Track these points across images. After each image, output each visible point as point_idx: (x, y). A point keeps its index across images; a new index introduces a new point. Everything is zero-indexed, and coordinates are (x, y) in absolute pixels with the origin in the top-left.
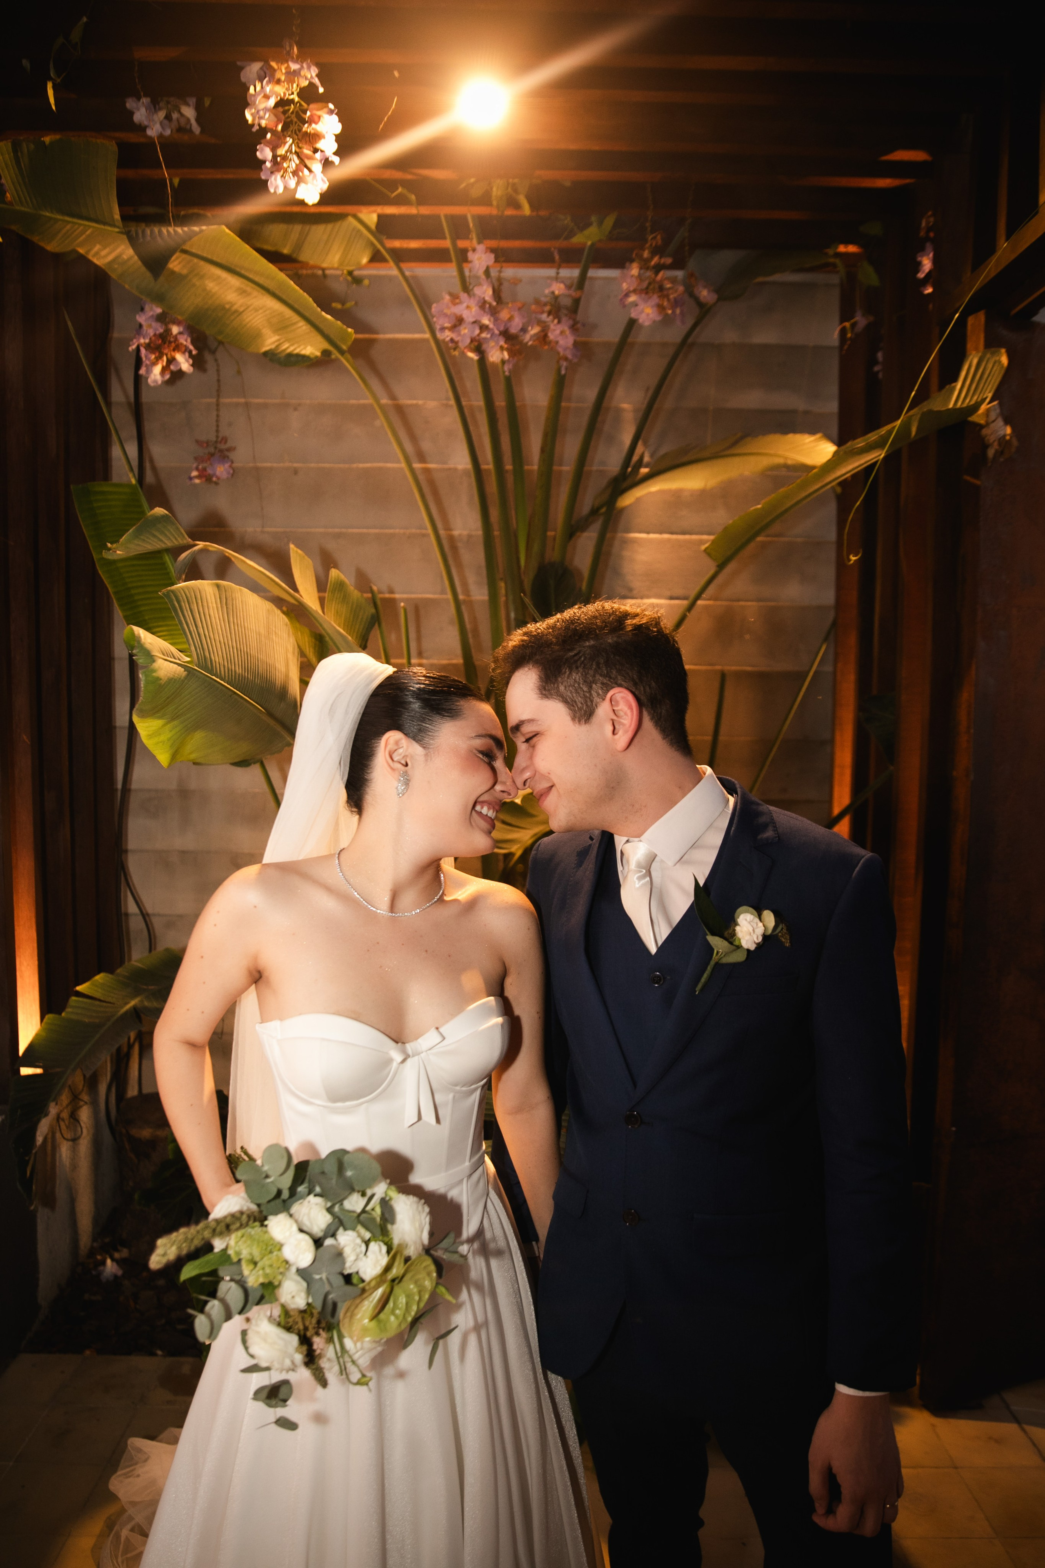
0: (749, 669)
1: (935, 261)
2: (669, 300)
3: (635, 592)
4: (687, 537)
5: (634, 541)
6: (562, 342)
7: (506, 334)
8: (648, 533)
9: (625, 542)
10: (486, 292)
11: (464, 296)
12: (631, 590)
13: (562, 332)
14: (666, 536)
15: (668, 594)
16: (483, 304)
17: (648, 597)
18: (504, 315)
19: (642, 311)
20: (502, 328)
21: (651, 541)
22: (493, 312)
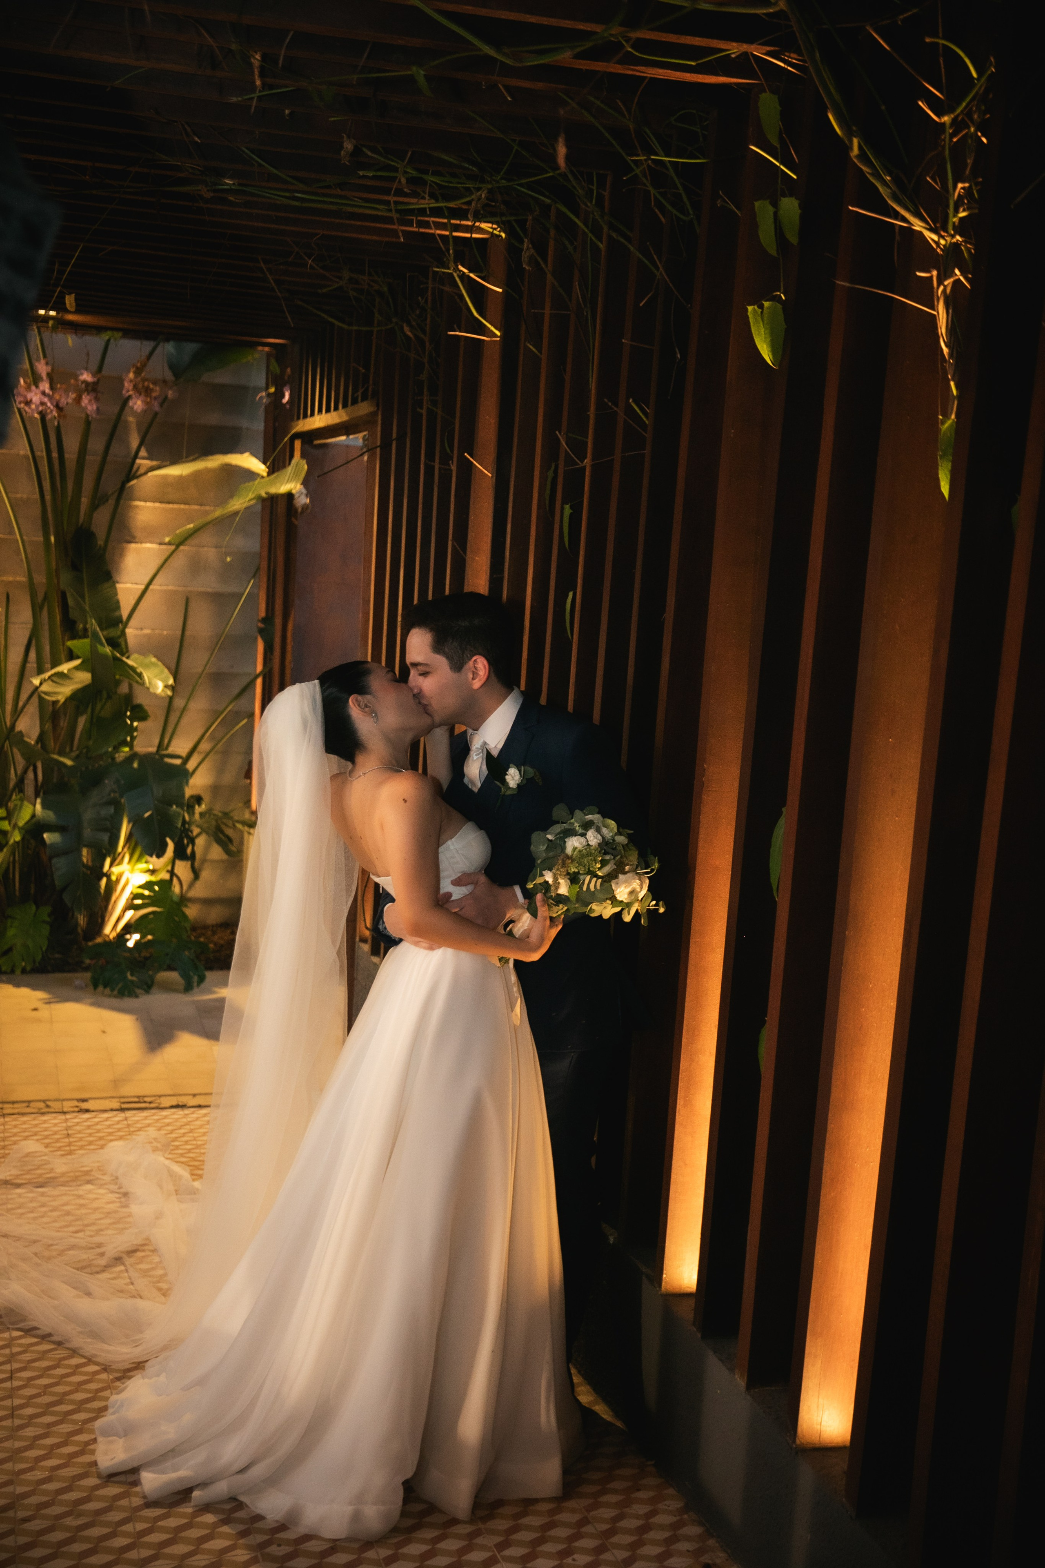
0: (209, 590)
1: (291, 395)
2: (151, 397)
3: (137, 540)
4: (171, 506)
5: (137, 506)
6: (89, 408)
7: (57, 406)
8: (146, 501)
9: (130, 507)
10: (45, 386)
11: (33, 388)
12: (134, 538)
13: (90, 401)
14: (157, 505)
15: (158, 541)
16: (44, 393)
17: (145, 543)
18: (57, 397)
19: (136, 403)
20: (55, 403)
21: (148, 507)
22: (50, 398)
